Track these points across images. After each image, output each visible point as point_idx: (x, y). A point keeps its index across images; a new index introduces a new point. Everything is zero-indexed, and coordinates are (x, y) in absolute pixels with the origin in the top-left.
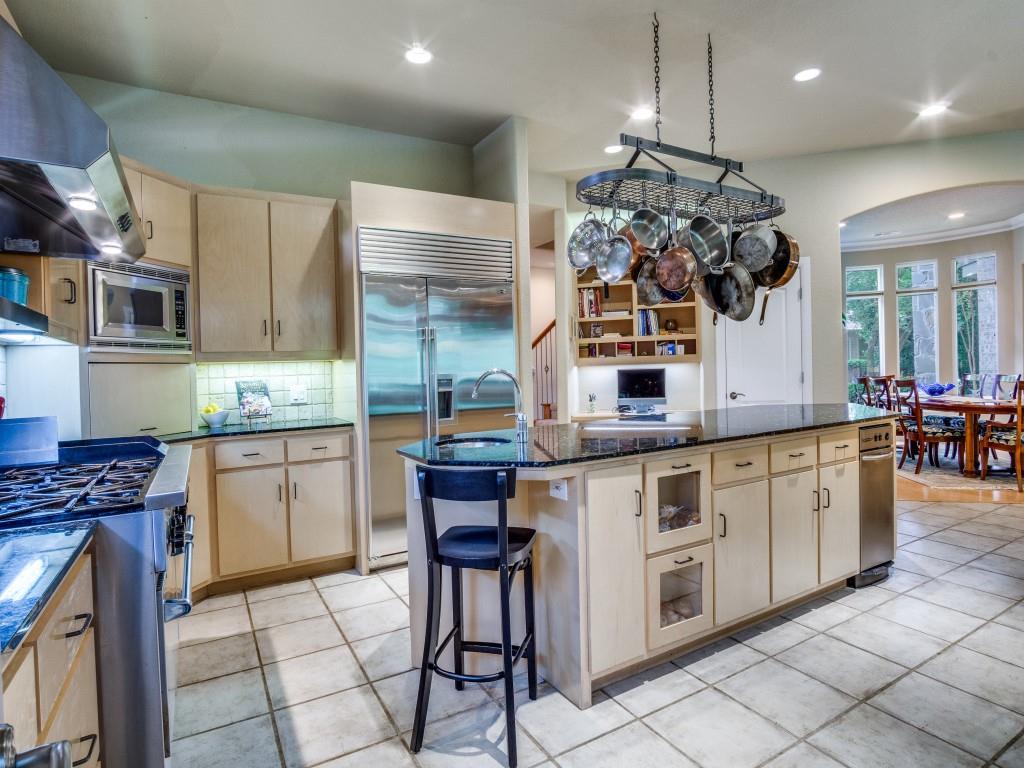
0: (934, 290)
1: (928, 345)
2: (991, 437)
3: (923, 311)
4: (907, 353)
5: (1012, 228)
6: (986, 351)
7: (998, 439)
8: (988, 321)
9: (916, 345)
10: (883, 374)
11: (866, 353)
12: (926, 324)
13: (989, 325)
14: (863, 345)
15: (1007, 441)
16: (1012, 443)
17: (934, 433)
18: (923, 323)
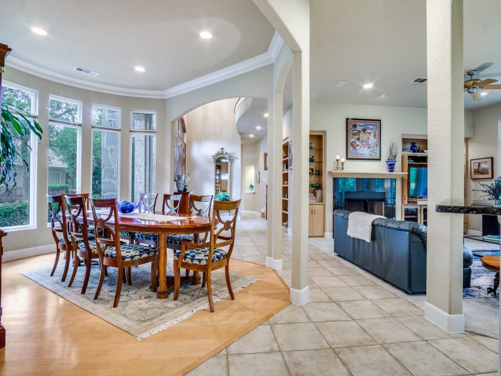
0: (118, 130)
1: (111, 173)
2: (185, 258)
3: (108, 148)
4: (97, 174)
5: (166, 98)
6: (138, 180)
7: (192, 260)
8: (140, 164)
9: (103, 172)
10: (79, 191)
11: (69, 181)
12: (110, 157)
13: (140, 166)
14: (67, 176)
15: (200, 260)
16: (204, 263)
17: (132, 257)
18: (108, 156)
